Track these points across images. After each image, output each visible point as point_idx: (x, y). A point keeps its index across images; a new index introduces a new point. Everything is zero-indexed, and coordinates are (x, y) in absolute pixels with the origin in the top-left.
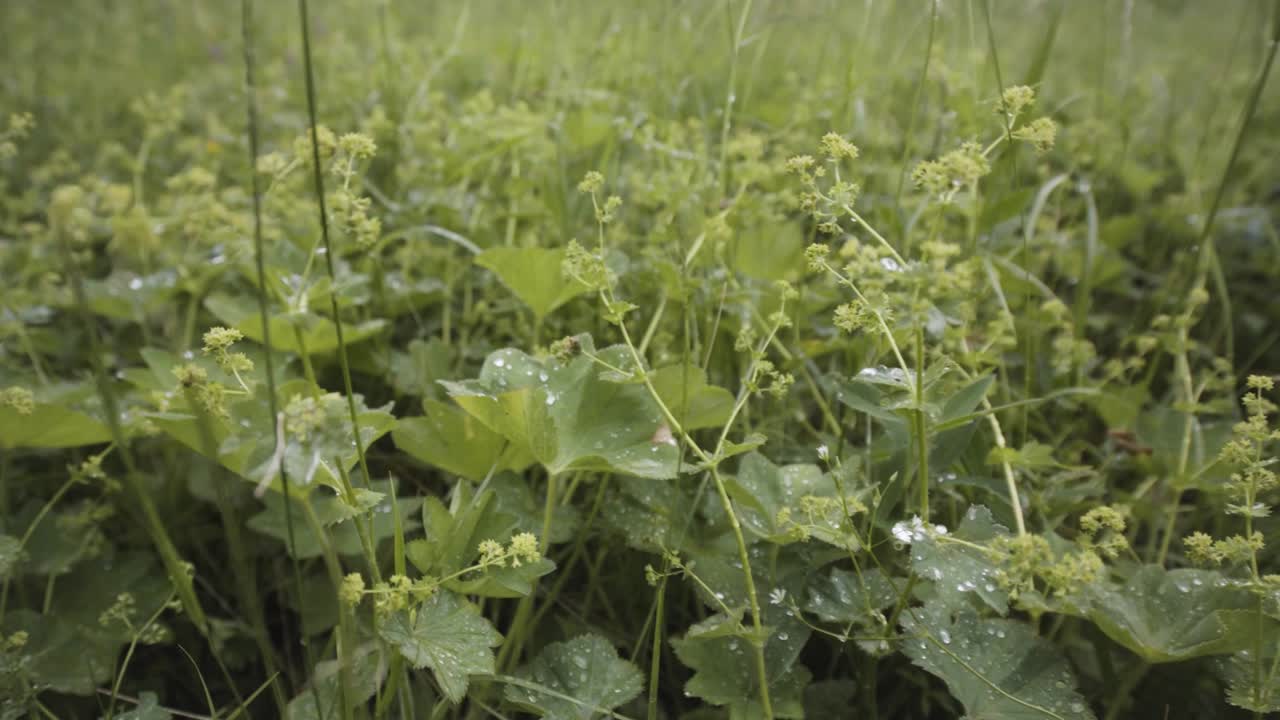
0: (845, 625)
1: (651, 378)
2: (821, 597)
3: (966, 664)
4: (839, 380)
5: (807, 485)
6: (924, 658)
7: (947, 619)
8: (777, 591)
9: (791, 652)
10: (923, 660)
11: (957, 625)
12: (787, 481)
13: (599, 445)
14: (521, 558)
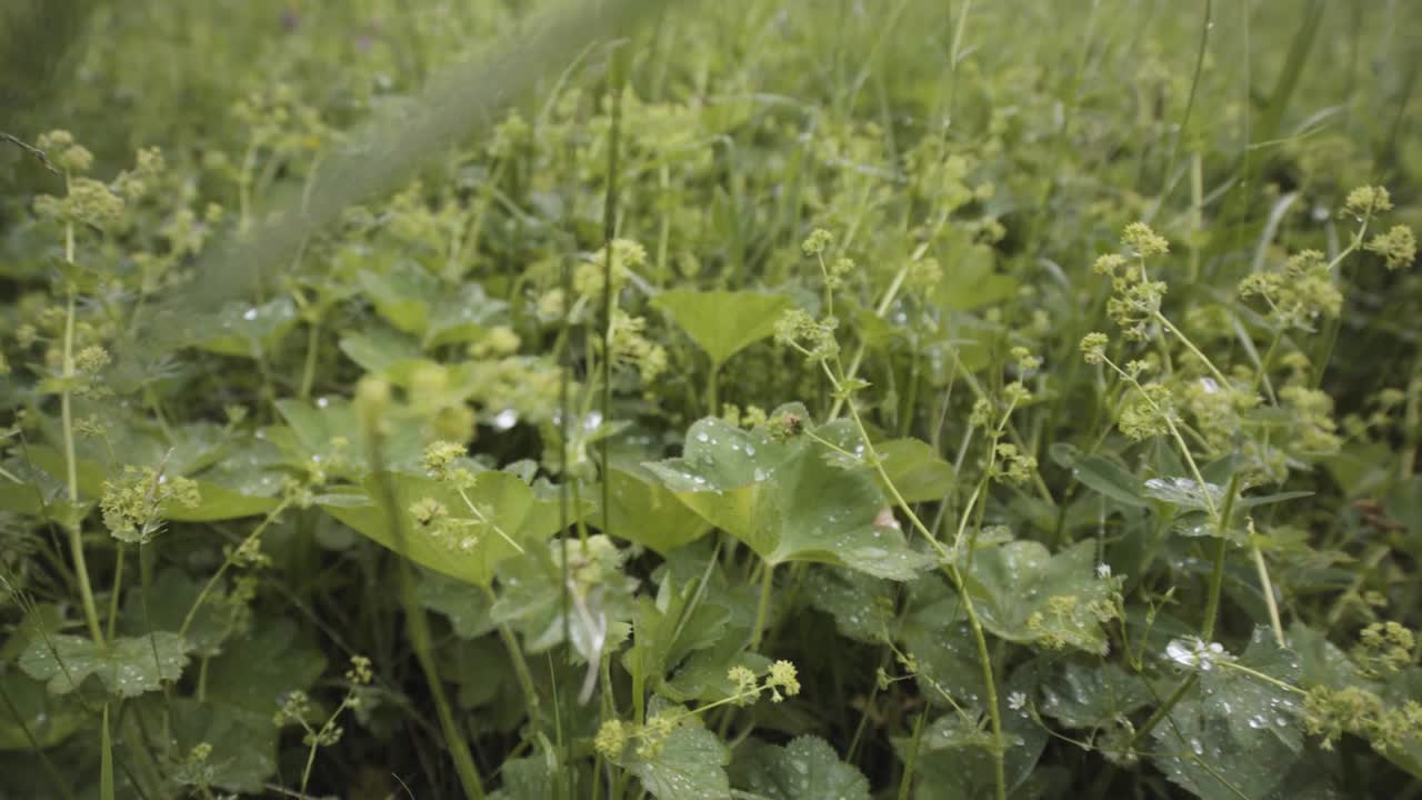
0: (1088, 731)
1: (883, 463)
2: (1056, 697)
3: (1220, 777)
4: (1072, 454)
5: (1035, 568)
6: (1179, 772)
7: (1196, 726)
8: (1015, 694)
9: (1029, 758)
10: (1177, 775)
11: (1207, 733)
12: (1011, 563)
13: (818, 531)
14: (781, 688)
